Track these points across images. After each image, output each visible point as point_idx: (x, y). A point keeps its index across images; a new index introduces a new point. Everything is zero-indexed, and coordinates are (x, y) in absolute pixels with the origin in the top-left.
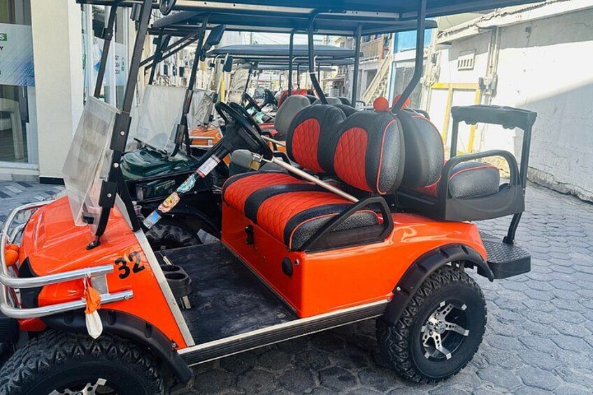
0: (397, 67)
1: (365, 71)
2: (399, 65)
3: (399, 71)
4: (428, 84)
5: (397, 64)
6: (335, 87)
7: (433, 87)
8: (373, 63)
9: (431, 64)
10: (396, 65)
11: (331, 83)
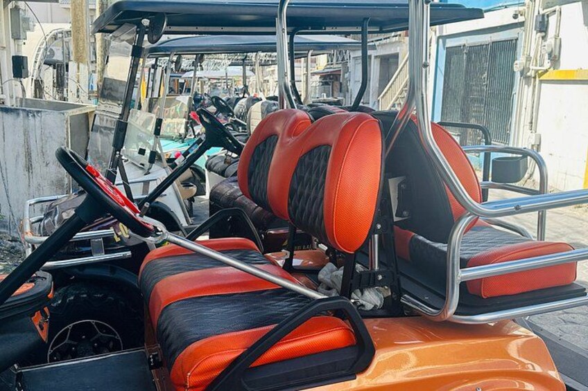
0: (448, 45)
1: (376, 57)
2: (451, 43)
3: (451, 52)
4: (531, 73)
5: (447, 40)
6: (326, 83)
7: (544, 77)
8: (391, 43)
9: (536, 36)
10: (444, 43)
11: (317, 78)
